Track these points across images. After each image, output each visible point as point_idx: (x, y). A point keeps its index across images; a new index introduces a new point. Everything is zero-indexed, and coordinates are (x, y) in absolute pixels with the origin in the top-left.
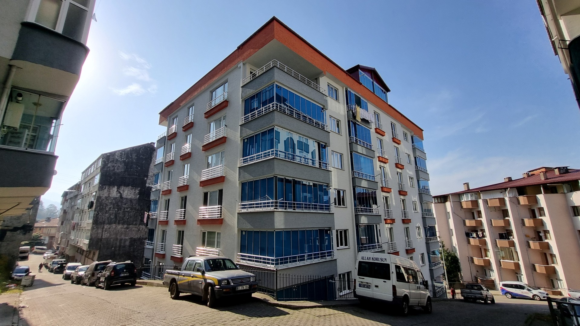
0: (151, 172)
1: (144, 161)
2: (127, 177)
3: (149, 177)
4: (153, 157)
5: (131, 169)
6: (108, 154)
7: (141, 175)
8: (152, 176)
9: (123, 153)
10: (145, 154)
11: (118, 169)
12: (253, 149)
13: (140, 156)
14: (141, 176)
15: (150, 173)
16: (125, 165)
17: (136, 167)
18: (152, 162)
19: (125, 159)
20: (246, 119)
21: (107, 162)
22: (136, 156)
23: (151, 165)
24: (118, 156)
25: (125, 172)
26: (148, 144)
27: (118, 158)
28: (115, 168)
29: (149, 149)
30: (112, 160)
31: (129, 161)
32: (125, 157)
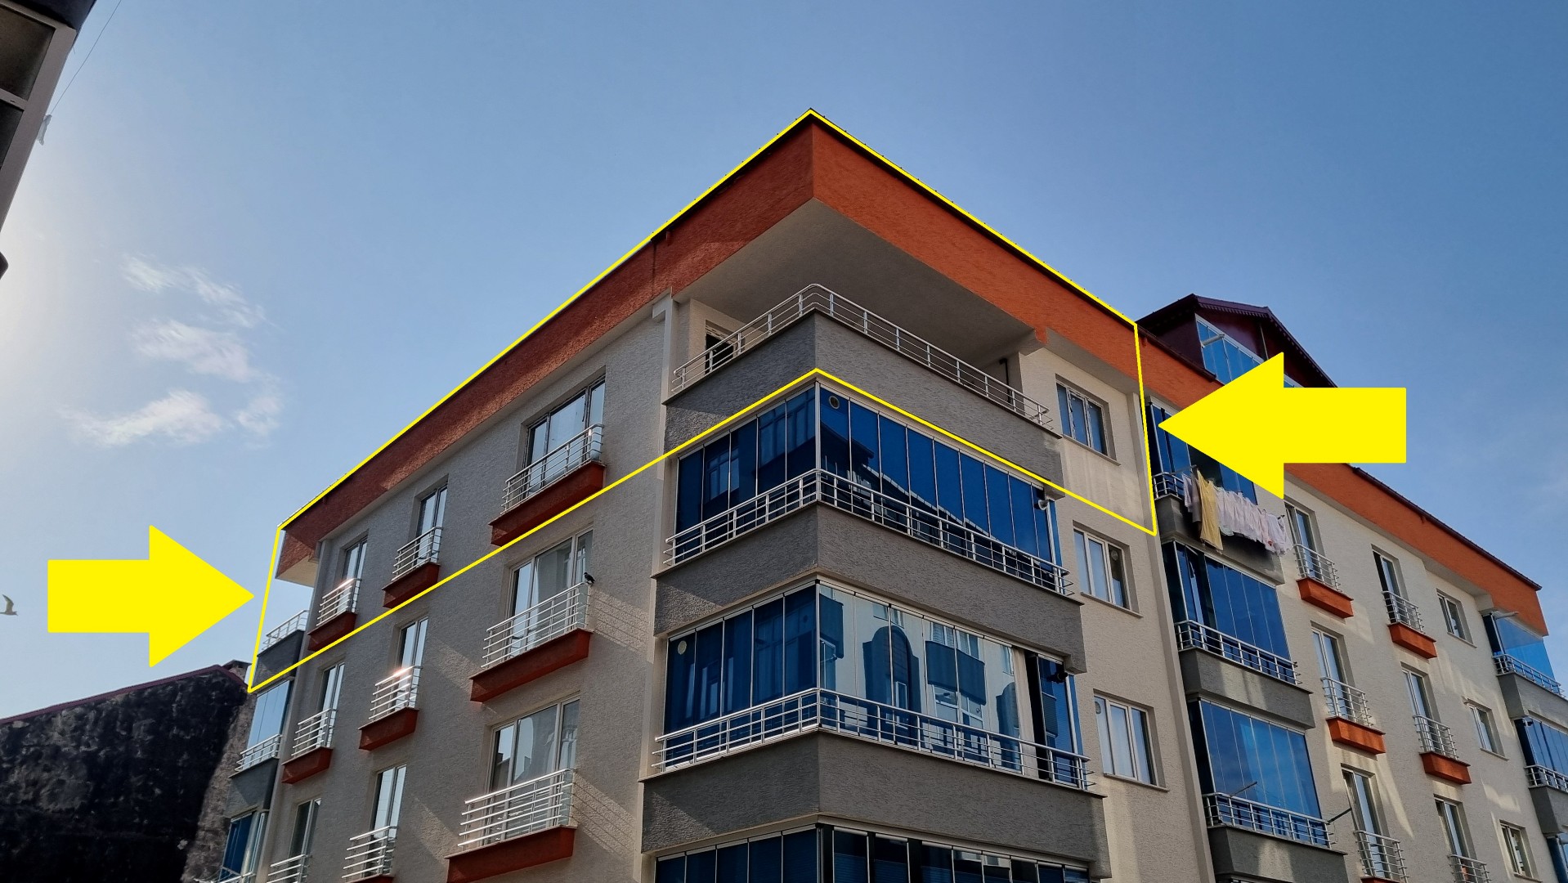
0: (215, 809)
1: (185, 756)
2: (92, 839)
3: (201, 833)
4: (230, 731)
5: (117, 797)
6: (19, 725)
7: (163, 826)
8: (215, 832)
9: (92, 715)
10: (193, 721)
11: (53, 797)
12: (714, 687)
13: (169, 729)
14: (164, 831)
15: (205, 816)
16: (91, 776)
17: (146, 784)
19: (94, 748)
20: (686, 547)
21: (8, 762)
22: (152, 731)
23: (218, 772)
24: (62, 733)
25: (84, 810)
26: (215, 670)
27: (60, 743)
28: (43, 791)
29: (214, 693)
30: (32, 749)
31: (115, 753)
32: (95, 734)
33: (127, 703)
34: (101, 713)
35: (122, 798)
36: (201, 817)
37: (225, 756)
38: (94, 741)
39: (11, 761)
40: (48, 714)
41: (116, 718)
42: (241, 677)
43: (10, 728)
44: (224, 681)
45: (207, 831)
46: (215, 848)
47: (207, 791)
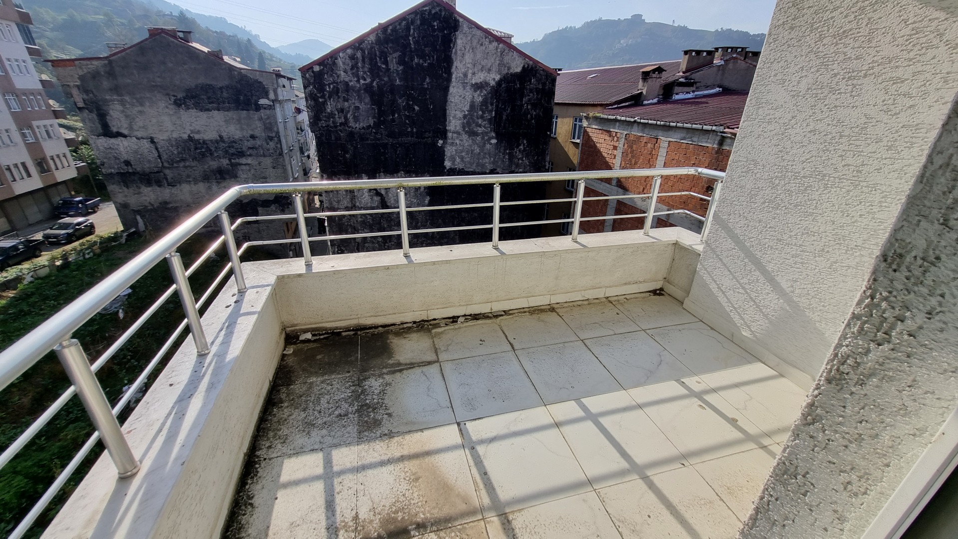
0: (454, 117)
1: (428, 80)
2: (387, 144)
3: (450, 135)
5: (393, 115)
6: (317, 68)
7: (426, 132)
8: (458, 133)
9: (359, 53)
10: (427, 50)
11: (356, 119)
13: (412, 59)
14: (427, 135)
15: (450, 122)
16: (373, 102)
17: (407, 103)
18: (453, 80)
19: (368, 80)
21: (321, 97)
22: (401, 62)
24: (345, 71)
25: (377, 125)
26: (432, 1)
27: (347, 80)
28: (349, 116)
29: (435, 24)
30: (332, 86)
31: (383, 82)
32: (366, 69)
33: (379, 41)
34: (364, 52)
35: (396, 116)
36: (447, 123)
37: (454, 76)
38: (367, 75)
39: (323, 96)
40: (331, 57)
41: (376, 55)
42: (452, 4)
43: (313, 72)
44: (440, 10)
45: (453, 133)
46: (460, 144)
47: (447, 104)
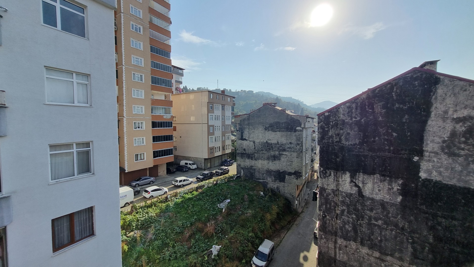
0: (432, 141)
1: (406, 117)
2: (367, 155)
3: (427, 154)
4: (433, 100)
5: (374, 138)
6: (327, 114)
7: (402, 150)
8: (436, 153)
9: (354, 106)
11: (347, 139)
13: (393, 105)
14: (403, 152)
15: (427, 144)
16: (360, 130)
17: (387, 131)
19: (358, 119)
21: (327, 128)
22: (384, 107)
23: (430, 122)
24: (344, 115)
25: (361, 144)
26: (414, 70)
27: (344, 119)
28: (342, 137)
29: (416, 83)
30: (334, 122)
31: (369, 119)
32: (357, 113)
33: (368, 97)
34: (358, 104)
35: (377, 138)
36: (424, 145)
37: (433, 113)
38: (358, 115)
39: (328, 127)
40: (336, 108)
41: (365, 105)
42: (433, 69)
43: (324, 116)
44: (422, 75)
45: (430, 152)
46: (438, 161)
47: (425, 132)
